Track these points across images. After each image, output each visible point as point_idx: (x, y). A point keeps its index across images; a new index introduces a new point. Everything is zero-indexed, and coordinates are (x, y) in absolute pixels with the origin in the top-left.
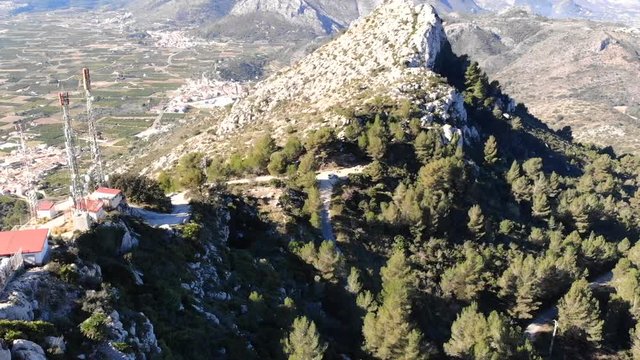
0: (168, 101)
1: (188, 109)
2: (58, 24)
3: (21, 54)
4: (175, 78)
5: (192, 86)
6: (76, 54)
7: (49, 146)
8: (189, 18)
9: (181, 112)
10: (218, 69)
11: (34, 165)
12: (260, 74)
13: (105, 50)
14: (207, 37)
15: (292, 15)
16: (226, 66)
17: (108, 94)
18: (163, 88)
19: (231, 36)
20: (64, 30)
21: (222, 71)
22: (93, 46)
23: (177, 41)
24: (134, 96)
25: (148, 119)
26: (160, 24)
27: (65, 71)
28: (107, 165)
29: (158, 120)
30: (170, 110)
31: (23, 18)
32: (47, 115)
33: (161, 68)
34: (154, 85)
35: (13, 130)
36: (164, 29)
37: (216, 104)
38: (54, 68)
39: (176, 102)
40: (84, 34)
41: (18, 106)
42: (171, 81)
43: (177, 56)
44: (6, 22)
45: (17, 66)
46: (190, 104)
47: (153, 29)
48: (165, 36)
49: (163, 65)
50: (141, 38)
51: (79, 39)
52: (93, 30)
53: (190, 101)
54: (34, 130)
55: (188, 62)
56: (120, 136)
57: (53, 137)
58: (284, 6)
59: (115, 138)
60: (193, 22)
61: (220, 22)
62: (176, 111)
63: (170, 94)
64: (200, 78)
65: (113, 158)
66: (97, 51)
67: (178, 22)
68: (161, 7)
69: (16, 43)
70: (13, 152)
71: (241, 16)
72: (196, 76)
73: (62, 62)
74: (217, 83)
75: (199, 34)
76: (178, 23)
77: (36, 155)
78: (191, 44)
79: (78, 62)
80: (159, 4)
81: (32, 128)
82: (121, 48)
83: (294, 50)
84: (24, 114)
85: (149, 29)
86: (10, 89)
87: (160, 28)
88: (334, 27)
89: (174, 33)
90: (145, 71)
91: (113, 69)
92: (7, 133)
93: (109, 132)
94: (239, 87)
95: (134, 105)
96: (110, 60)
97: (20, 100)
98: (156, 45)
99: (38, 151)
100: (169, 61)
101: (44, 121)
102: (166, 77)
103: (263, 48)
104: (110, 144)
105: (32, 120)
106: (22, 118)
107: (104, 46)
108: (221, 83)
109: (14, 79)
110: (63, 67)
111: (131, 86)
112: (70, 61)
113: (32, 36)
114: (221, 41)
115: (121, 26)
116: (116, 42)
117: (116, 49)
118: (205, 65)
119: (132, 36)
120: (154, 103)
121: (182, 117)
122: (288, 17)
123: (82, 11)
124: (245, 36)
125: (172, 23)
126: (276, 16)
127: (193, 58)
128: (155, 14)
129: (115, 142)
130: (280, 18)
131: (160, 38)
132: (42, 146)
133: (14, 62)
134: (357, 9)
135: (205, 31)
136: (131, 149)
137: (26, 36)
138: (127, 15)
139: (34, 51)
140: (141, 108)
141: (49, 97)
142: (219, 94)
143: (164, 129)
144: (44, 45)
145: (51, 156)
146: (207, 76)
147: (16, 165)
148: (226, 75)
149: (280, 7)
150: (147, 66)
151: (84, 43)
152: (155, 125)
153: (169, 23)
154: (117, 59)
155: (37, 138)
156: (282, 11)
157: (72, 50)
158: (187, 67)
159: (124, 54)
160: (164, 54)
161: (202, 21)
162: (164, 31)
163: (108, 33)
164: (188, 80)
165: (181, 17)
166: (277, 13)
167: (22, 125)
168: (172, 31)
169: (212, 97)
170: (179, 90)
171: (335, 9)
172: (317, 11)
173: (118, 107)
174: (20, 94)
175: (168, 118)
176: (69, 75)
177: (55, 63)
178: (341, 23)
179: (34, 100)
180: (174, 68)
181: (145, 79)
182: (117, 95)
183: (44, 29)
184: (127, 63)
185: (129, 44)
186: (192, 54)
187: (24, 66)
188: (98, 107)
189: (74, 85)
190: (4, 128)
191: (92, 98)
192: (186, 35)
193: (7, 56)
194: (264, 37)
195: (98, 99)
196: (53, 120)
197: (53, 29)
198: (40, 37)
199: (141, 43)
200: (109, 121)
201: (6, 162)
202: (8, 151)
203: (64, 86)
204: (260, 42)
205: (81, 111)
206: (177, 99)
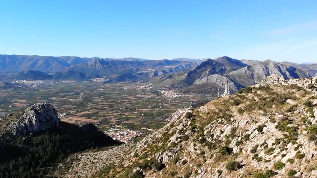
0: (172, 117)
2: (122, 88)
3: (111, 98)
4: (173, 109)
5: (181, 111)
6: (133, 99)
7: (131, 130)
8: (176, 85)
10: (191, 105)
13: (143, 98)
14: (184, 93)
15: (223, 84)
16: (195, 104)
17: (148, 113)
18: (169, 112)
19: (194, 92)
20: (125, 90)
22: (138, 96)
23: (172, 95)
24: (158, 115)
25: (165, 123)
26: (164, 88)
27: (129, 105)
31: (108, 85)
32: (128, 119)
33: (167, 105)
34: (165, 111)
35: (116, 124)
36: (166, 90)
38: (125, 104)
40: (135, 91)
41: (116, 116)
42: (171, 109)
44: (102, 87)
47: (161, 90)
48: (167, 92)
49: (168, 103)
50: (157, 93)
51: (133, 93)
52: (137, 90)
55: (179, 103)
57: (131, 127)
58: (219, 80)
60: (178, 87)
61: (190, 87)
63: (172, 114)
64: (184, 108)
66: (140, 98)
67: (171, 87)
68: (164, 81)
69: (108, 94)
70: (119, 131)
71: (199, 85)
73: (128, 101)
75: (181, 92)
77: (128, 133)
80: (163, 80)
90: (161, 106)
91: (148, 104)
93: (152, 126)
95: (160, 118)
97: (116, 114)
98: (163, 96)
100: (169, 102)
101: (126, 122)
102: (169, 108)
105: (122, 121)
106: (118, 121)
107: (143, 96)
109: (111, 107)
110: (129, 103)
111: (156, 111)
112: (131, 101)
113: (114, 92)
114: (191, 95)
115: (148, 88)
116: (147, 95)
118: (184, 104)
119: (153, 92)
120: (167, 117)
122: (220, 85)
124: (201, 93)
125: (170, 88)
126: (215, 85)
128: (161, 84)
130: (217, 86)
132: (128, 130)
133: (110, 101)
135: (183, 90)
138: (150, 84)
140: (162, 119)
141: (126, 114)
144: (119, 95)
149: (217, 81)
150: (161, 104)
151: (134, 95)
153: (168, 87)
154: (149, 101)
155: (125, 127)
156: (218, 83)
157: (131, 97)
159: (151, 99)
160: (167, 99)
161: (182, 87)
162: (166, 91)
163: (143, 91)
164: (179, 109)
165: (173, 85)
166: (216, 83)
167: (119, 123)
168: (169, 90)
170: (175, 113)
172: (235, 83)
173: (153, 118)
176: (132, 106)
177: (125, 102)
179: (121, 114)
180: (172, 105)
181: (161, 108)
182: (152, 114)
183: (118, 89)
184: (153, 102)
185: (152, 95)
186: (178, 100)
187: (114, 102)
188: (145, 117)
189: (134, 110)
190: (113, 123)
191: (143, 115)
192: (175, 92)
193: (106, 99)
194: (209, 93)
195: (145, 115)
196: (130, 121)
197: (121, 90)
198: (117, 92)
199: (157, 95)
200: (151, 123)
201: (118, 134)
202: (117, 131)
203: (131, 110)
204: (207, 95)
205: (140, 119)
206: (176, 116)
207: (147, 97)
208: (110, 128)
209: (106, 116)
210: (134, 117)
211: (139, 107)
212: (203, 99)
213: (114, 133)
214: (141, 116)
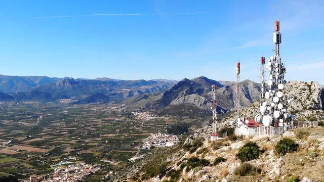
0: (142, 143)
1: (152, 147)
2: (91, 109)
3: (74, 122)
4: (145, 133)
5: (154, 136)
6: (99, 122)
7: (86, 163)
8: (151, 106)
9: (149, 149)
10: (166, 129)
11: (79, 173)
12: (187, 131)
13: (113, 120)
14: (160, 115)
15: (201, 105)
16: (170, 127)
17: (114, 140)
18: (140, 137)
19: (171, 114)
20: (94, 112)
21: (168, 129)
22: (107, 119)
23: (145, 117)
24: (126, 141)
25: (133, 152)
26: (137, 109)
27: (94, 129)
28: (115, 174)
29: (138, 152)
30: (144, 147)
31: (75, 106)
32: (86, 148)
33: (138, 129)
34: (135, 136)
35: (69, 156)
36: (140, 111)
37: (166, 145)
38: (89, 128)
39: (147, 145)
40: (104, 113)
41: (72, 144)
42: (143, 134)
43: (145, 123)
44: (68, 108)
45: (72, 127)
46: (153, 145)
47: (134, 111)
48: (140, 114)
49: (139, 127)
50: (129, 115)
51: (101, 116)
52: (107, 112)
53: (153, 143)
54: (79, 156)
55: (152, 126)
56: (120, 160)
57: (89, 159)
58: (197, 101)
59: (117, 161)
60: (153, 108)
61: (166, 108)
62: (147, 148)
63: (143, 140)
64: (158, 133)
65: (118, 170)
66: (109, 121)
68: (138, 102)
69: (72, 117)
70: (69, 166)
71: (176, 105)
72: (155, 132)
73: (93, 125)
74: (166, 135)
75: (155, 113)
76: (146, 108)
77: (81, 168)
78: (152, 118)
79: (100, 126)
81: (79, 155)
82: (120, 119)
83: (203, 120)
84: (74, 148)
85: (133, 111)
86: (69, 137)
87: (138, 111)
88: (222, 111)
89: (144, 113)
90: (130, 130)
91: (117, 129)
92: (66, 157)
93: (115, 158)
94: (176, 137)
95: (127, 145)
96: (115, 125)
97: (73, 142)
98: (136, 118)
99: (81, 166)
100: (142, 125)
101: (84, 152)
102: (141, 133)
103: (187, 120)
104: (115, 164)
105: (79, 151)
106: (74, 150)
107: (112, 119)
108: (168, 136)
109: (71, 132)
110: (94, 128)
111: (125, 136)
112: (96, 125)
113: (79, 114)
114: (166, 117)
115: (120, 110)
116: (118, 117)
117: (118, 120)
118: (159, 127)
119: (125, 114)
120: (136, 144)
121: (150, 151)
122: (199, 106)
123: (102, 104)
124: (177, 114)
125: (143, 109)
127: (153, 124)
128: (136, 105)
129: (118, 163)
130: (195, 106)
131: (138, 115)
132: (83, 164)
133: (71, 125)
134: (233, 103)
135: (159, 112)
136: (127, 166)
137: (77, 114)
138: (123, 105)
139: (81, 120)
140: (130, 147)
141: (87, 141)
142: (167, 141)
143: (141, 157)
144: (85, 118)
145: (87, 168)
146: (161, 132)
147: (70, 172)
148: (170, 132)
149: (195, 102)
150: (132, 128)
151: (103, 117)
152: (137, 155)
153: (142, 108)
154: (118, 124)
155: (81, 160)
157: (97, 120)
158: (151, 128)
159: (121, 122)
160: (139, 122)
161: (157, 108)
162: (140, 112)
163: (114, 113)
164: (151, 134)
165: (147, 106)
166: (193, 104)
167: (73, 154)
168: (143, 112)
169: (164, 142)
170: (147, 139)
171: (222, 103)
173: (119, 146)
174: (73, 139)
175: (142, 152)
176: (96, 131)
177: (90, 126)
178: (226, 109)
179: (79, 142)
180: (145, 129)
181: (131, 133)
182: (118, 141)
183: (85, 111)
184: (123, 126)
185: (124, 118)
186: (153, 122)
187: (75, 126)
188: (109, 145)
189: (98, 135)
190: (65, 154)
191: (107, 142)
192: (149, 114)
193: (68, 122)
194: (187, 115)
195: (110, 142)
196: (88, 151)
197: (89, 111)
198: (83, 114)
199: (129, 117)
200: (115, 153)
201: (67, 170)
202: (67, 165)
203: (94, 136)
204: (185, 117)
205: (102, 148)
206: (147, 142)
207: (117, 119)
208: (59, 161)
209: (61, 144)
210: (95, 146)
211: (105, 131)
212: (180, 121)
213: (62, 168)
214: (105, 143)
